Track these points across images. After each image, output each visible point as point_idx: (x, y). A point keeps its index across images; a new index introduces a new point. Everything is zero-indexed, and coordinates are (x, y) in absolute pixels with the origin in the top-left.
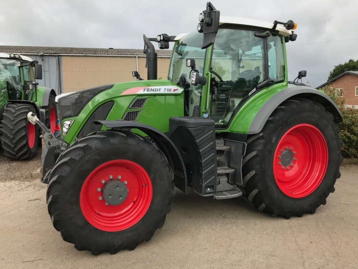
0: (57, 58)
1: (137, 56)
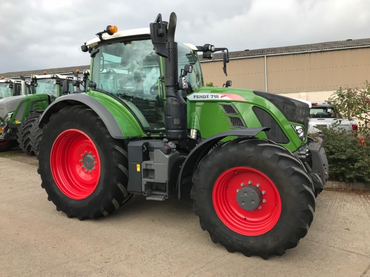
1: (265, 55)
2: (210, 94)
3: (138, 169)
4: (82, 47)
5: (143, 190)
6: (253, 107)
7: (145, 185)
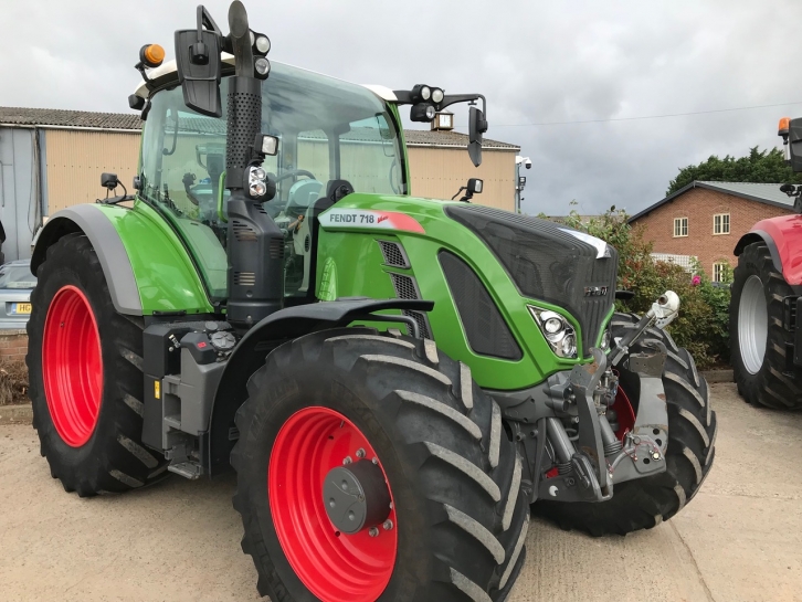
0: (34, 134)
2: (359, 212)
3: (157, 395)
4: (131, 98)
5: (165, 446)
6: (441, 250)
7: (169, 433)
